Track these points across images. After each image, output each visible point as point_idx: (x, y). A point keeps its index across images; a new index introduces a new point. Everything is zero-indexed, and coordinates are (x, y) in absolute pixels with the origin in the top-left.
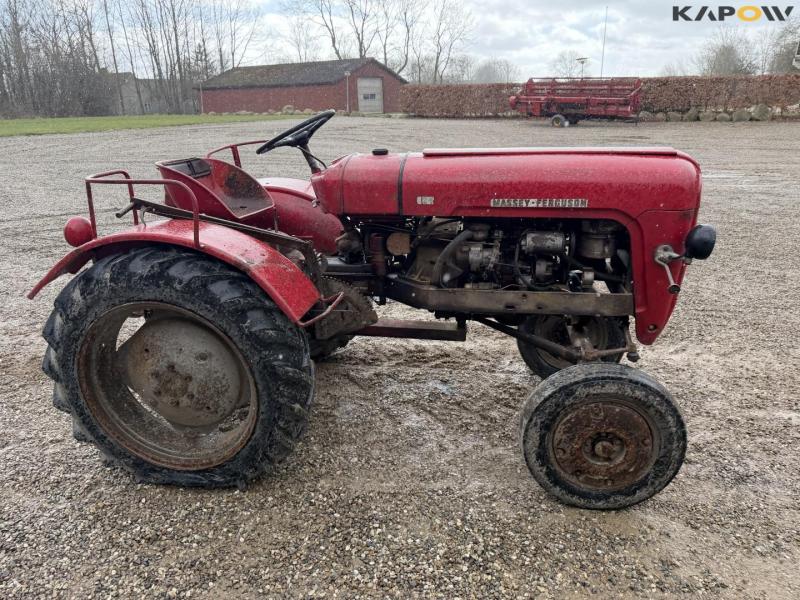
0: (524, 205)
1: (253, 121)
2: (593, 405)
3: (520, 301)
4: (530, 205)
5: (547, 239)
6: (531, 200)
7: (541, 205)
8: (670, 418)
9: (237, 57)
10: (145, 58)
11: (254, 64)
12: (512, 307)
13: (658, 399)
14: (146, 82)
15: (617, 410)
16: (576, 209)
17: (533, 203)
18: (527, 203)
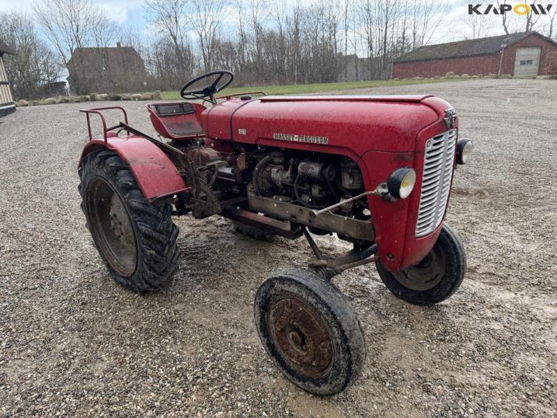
0: (291, 139)
1: (416, 84)
2: (289, 300)
3: (299, 214)
4: (295, 140)
5: (310, 168)
6: (295, 136)
7: (300, 140)
8: (335, 329)
9: (426, 39)
10: (364, 45)
11: (438, 43)
12: (295, 217)
13: (325, 309)
14: (362, 60)
15: (301, 309)
16: (321, 145)
17: (296, 138)
18: (293, 138)
